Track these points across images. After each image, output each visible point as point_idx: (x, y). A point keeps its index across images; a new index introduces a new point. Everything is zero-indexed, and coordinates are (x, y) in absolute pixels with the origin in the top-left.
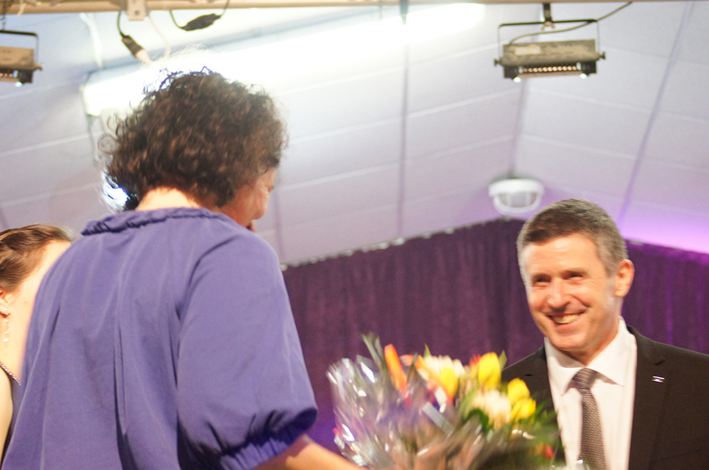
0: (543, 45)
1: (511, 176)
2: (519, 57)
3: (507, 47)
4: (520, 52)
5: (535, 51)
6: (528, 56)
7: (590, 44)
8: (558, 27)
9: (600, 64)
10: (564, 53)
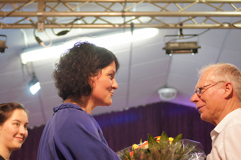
0: (180, 43)
1: (166, 87)
2: (171, 47)
3: (167, 44)
4: (172, 45)
5: (176, 45)
6: (174, 47)
7: (196, 43)
8: (185, 37)
9: (199, 50)
10: (186, 46)
